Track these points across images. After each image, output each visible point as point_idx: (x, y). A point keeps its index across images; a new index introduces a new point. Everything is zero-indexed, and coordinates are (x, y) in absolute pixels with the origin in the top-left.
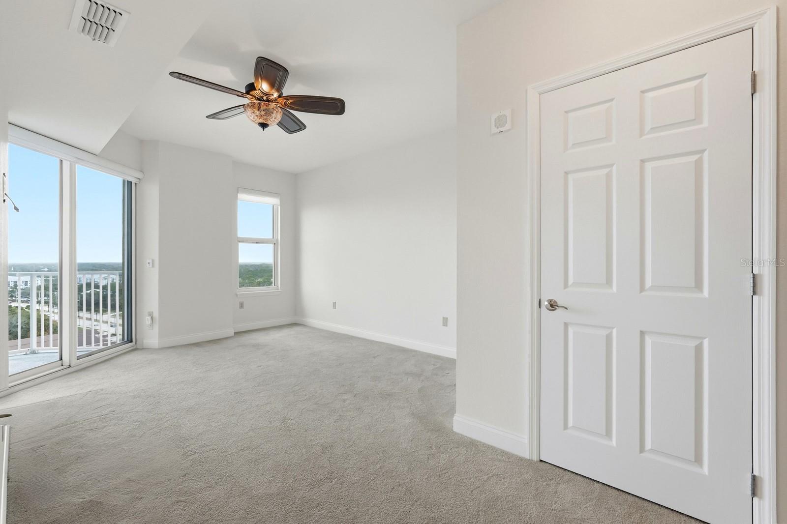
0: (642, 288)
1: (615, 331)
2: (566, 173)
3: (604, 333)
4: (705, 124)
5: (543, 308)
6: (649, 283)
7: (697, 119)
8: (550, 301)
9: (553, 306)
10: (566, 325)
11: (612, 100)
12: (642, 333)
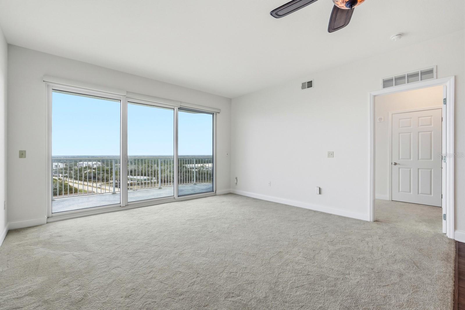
0: (418, 159)
1: (412, 169)
2: (399, 133)
3: (409, 169)
4: (432, 126)
5: (393, 165)
6: (420, 158)
7: (431, 125)
8: (395, 163)
9: (395, 164)
10: (399, 168)
11: (411, 118)
12: (418, 169)
